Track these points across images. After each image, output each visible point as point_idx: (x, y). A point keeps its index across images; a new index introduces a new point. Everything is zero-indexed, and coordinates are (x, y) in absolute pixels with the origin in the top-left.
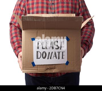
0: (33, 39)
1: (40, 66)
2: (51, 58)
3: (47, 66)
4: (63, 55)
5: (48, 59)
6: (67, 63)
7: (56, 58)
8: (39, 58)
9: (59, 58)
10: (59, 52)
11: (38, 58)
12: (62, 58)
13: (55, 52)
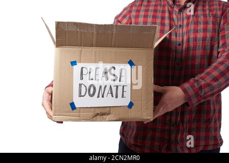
0: (74, 63)
1: (85, 110)
2: (103, 96)
3: (96, 109)
4: (123, 91)
5: (98, 97)
6: (131, 105)
7: (113, 97)
8: (83, 96)
9: (117, 97)
10: (117, 87)
11: (80, 96)
12: (123, 96)
13: (111, 86)
